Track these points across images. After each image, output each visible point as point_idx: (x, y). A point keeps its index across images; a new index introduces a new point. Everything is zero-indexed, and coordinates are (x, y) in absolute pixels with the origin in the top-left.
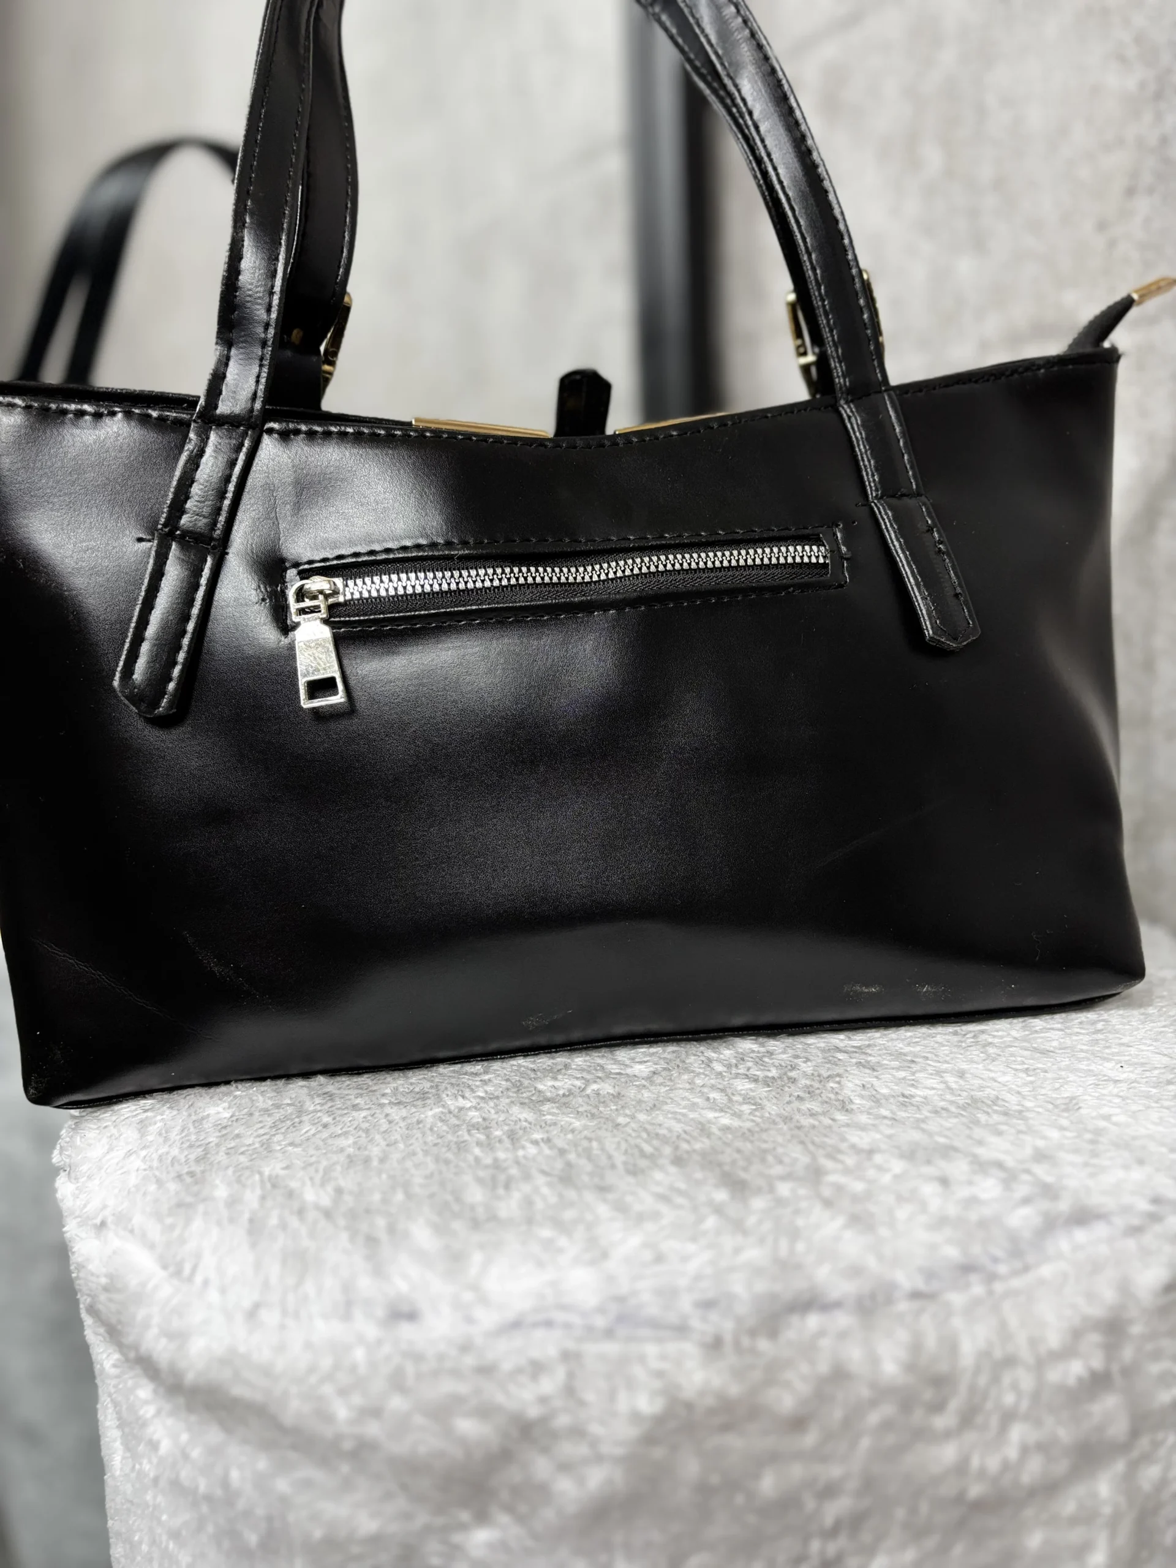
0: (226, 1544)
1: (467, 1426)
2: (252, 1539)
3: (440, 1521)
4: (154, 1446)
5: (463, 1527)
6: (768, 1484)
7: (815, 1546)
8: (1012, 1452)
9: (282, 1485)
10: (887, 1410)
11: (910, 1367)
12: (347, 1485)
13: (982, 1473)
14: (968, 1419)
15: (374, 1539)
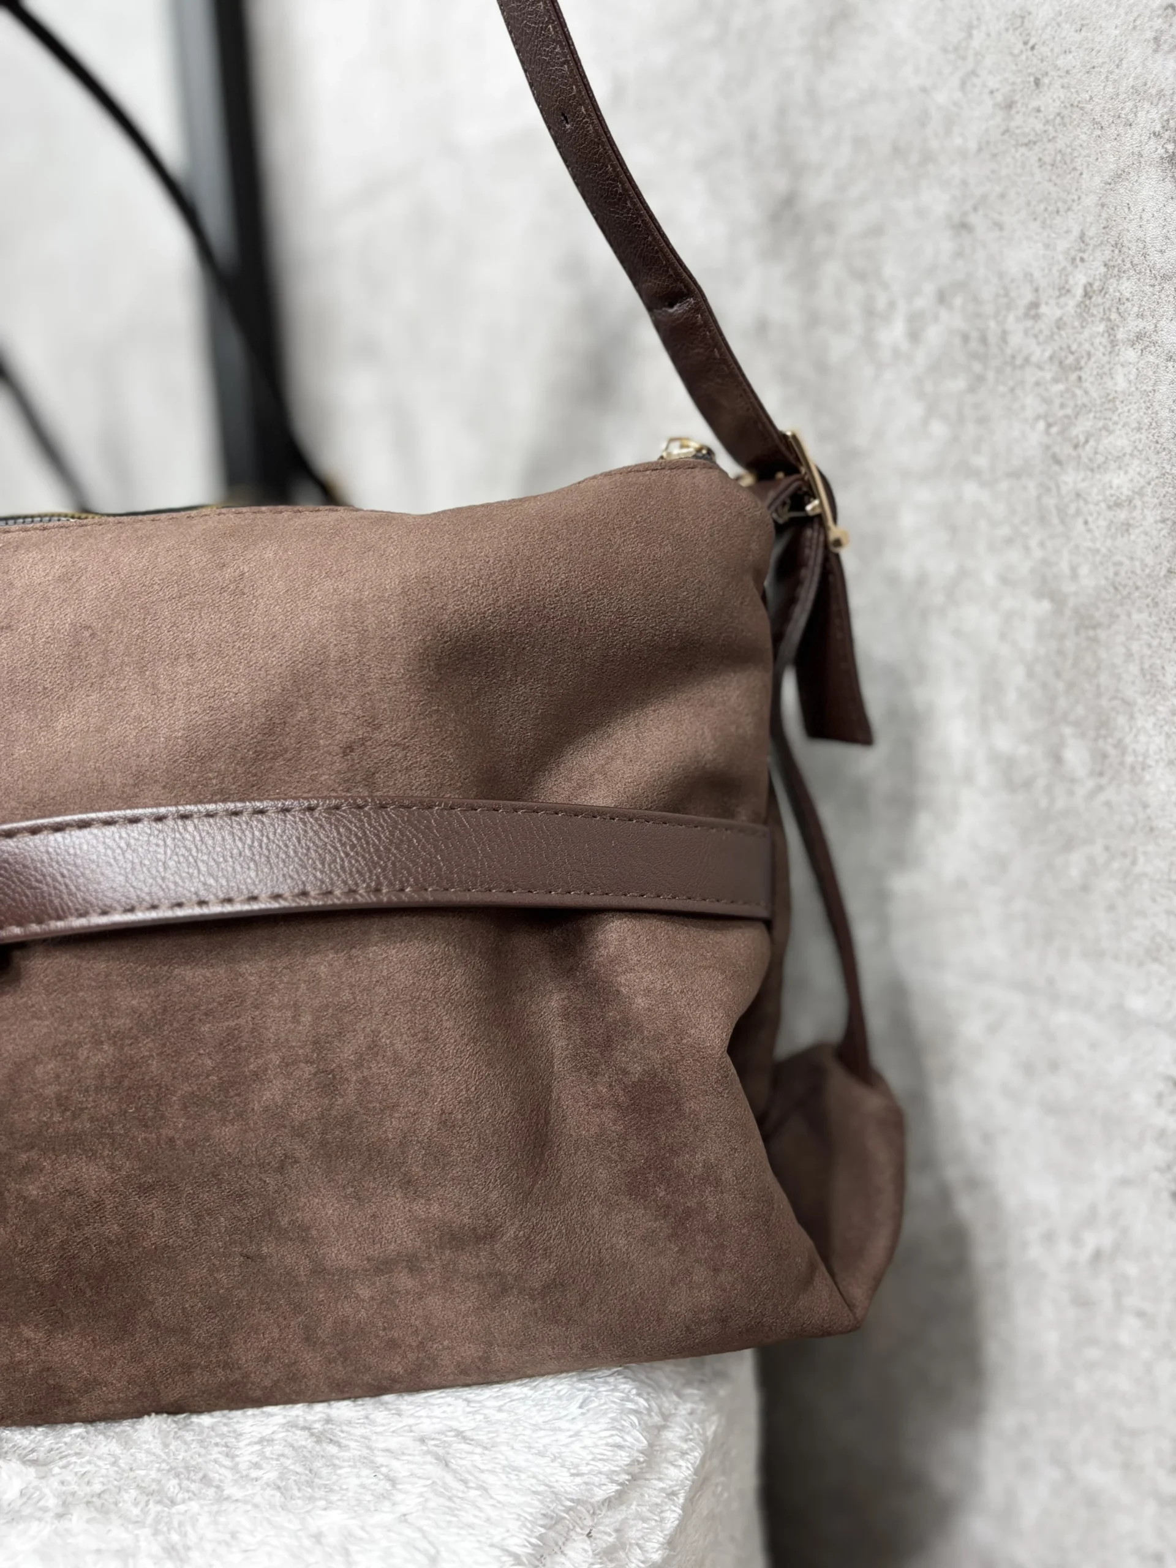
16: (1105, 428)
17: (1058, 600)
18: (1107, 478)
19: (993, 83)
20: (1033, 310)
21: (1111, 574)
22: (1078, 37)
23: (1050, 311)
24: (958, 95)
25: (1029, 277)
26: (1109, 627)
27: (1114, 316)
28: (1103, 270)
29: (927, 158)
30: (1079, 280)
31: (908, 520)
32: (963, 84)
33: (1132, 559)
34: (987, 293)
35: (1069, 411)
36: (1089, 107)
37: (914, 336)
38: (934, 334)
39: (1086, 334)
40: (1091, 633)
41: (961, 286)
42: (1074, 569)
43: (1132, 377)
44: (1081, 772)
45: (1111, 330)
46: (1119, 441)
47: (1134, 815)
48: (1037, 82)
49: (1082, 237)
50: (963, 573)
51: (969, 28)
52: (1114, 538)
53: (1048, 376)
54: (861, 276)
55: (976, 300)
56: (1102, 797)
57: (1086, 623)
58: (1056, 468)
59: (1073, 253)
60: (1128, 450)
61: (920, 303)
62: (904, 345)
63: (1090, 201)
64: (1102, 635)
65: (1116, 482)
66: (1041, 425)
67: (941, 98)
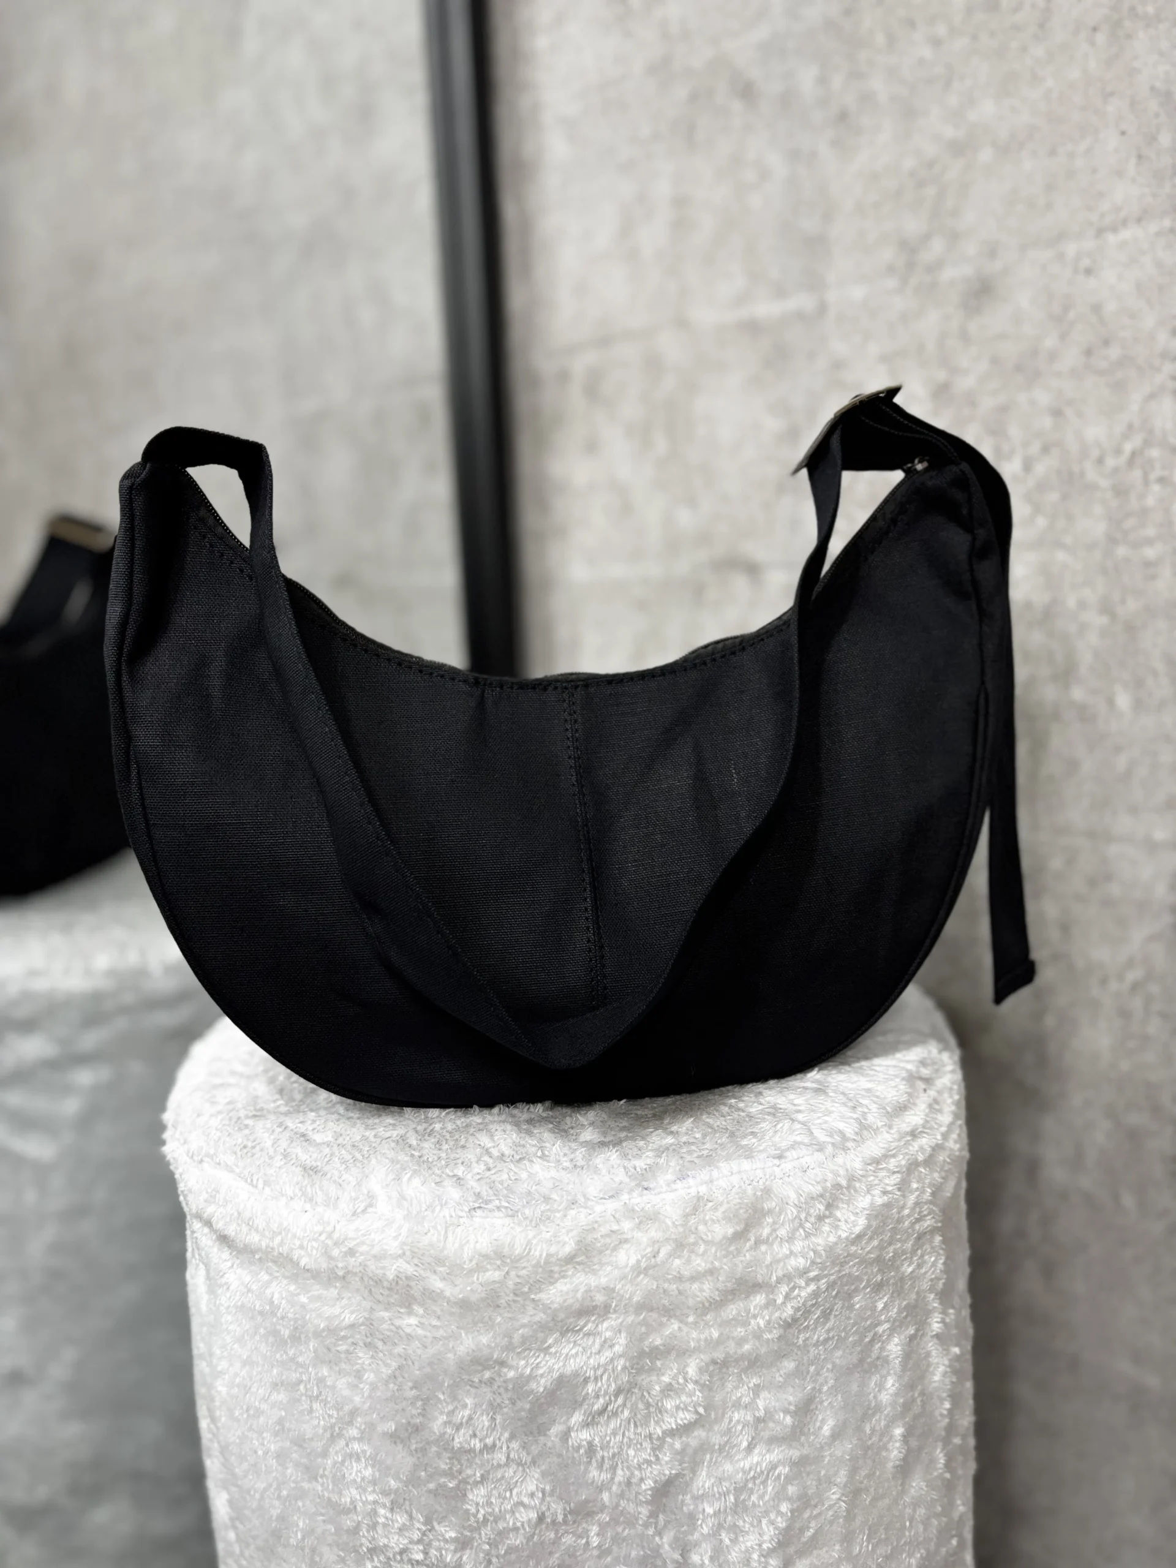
0: (271, 1339)
5: (400, 1316)
15: (352, 1326)
16: (1141, 524)
18: (1143, 551)
19: (1080, 339)
21: (1145, 603)
22: (1131, 323)
24: (1058, 343)
25: (1098, 444)
26: (1144, 630)
27: (1148, 467)
28: (1142, 443)
29: (1038, 373)
32: (1062, 337)
33: (1157, 594)
34: (1073, 449)
35: (1122, 515)
36: (1136, 359)
39: (1132, 475)
40: (1133, 633)
41: (1057, 444)
42: (1123, 600)
43: (1157, 499)
44: (1126, 709)
48: (1106, 343)
49: (1130, 425)
50: (1055, 601)
53: (1109, 496)
55: (1066, 452)
58: (1113, 545)
59: (1124, 433)
60: (1155, 537)
63: (1135, 407)
64: (1140, 634)
65: (1148, 553)
67: (1047, 343)
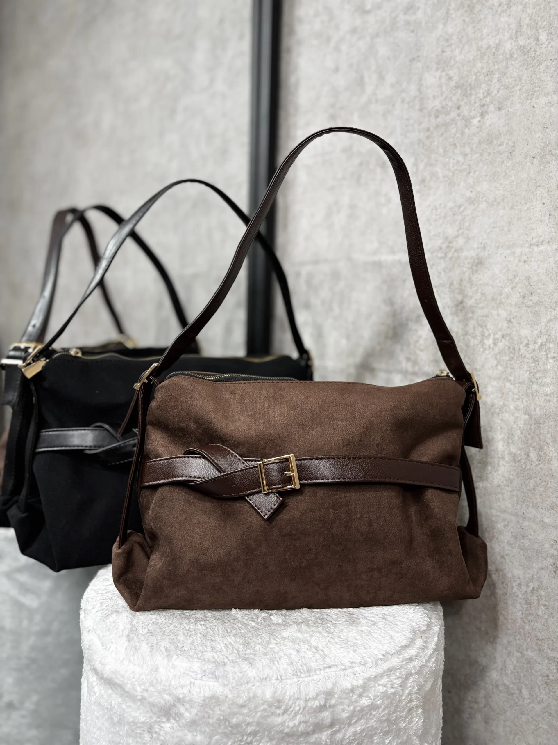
0: (110, 721)
1: (167, 697)
2: (116, 720)
3: (158, 720)
4: (95, 693)
5: (164, 722)
6: (234, 721)
7: (245, 738)
8: (296, 722)
9: (124, 706)
10: (265, 706)
11: (273, 697)
12: (139, 709)
13: (288, 727)
14: (285, 712)
15: (144, 723)
16: (544, 376)
17: (530, 416)
18: (544, 388)
19: (520, 290)
20: (527, 345)
21: (544, 412)
22: (543, 287)
23: (532, 347)
24: (511, 291)
25: (527, 338)
26: (544, 424)
27: (548, 351)
28: (546, 340)
29: (501, 303)
30: (539, 341)
31: (490, 389)
32: (512, 288)
33: (550, 409)
34: (516, 338)
35: (535, 371)
36: (544, 303)
37: (495, 344)
38: (500, 344)
39: (541, 354)
40: (539, 425)
41: (509, 335)
42: (535, 409)
43: (552, 366)
44: (534, 459)
45: (547, 354)
46: (548, 380)
47: (548, 472)
48: (531, 294)
49: (541, 332)
50: (504, 405)
51: (515, 277)
52: (546, 403)
53: (530, 362)
54: (481, 326)
55: (512, 339)
56: (540, 466)
57: (537, 422)
58: (532, 384)
59: (538, 335)
60: (550, 383)
61: (497, 336)
62: (492, 346)
63: (543, 324)
64: (541, 426)
65: (547, 390)
66: (528, 373)
67: (506, 290)
